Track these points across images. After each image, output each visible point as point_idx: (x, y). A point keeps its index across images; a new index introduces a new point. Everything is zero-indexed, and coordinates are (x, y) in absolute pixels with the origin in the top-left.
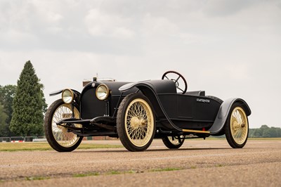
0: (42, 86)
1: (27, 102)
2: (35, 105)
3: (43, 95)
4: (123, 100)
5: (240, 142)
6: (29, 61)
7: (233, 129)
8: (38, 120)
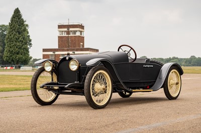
0: (27, 25)
1: (16, 39)
2: (22, 41)
3: (28, 33)
4: (89, 72)
5: (174, 95)
6: (18, 8)
7: (170, 86)
8: (24, 53)
